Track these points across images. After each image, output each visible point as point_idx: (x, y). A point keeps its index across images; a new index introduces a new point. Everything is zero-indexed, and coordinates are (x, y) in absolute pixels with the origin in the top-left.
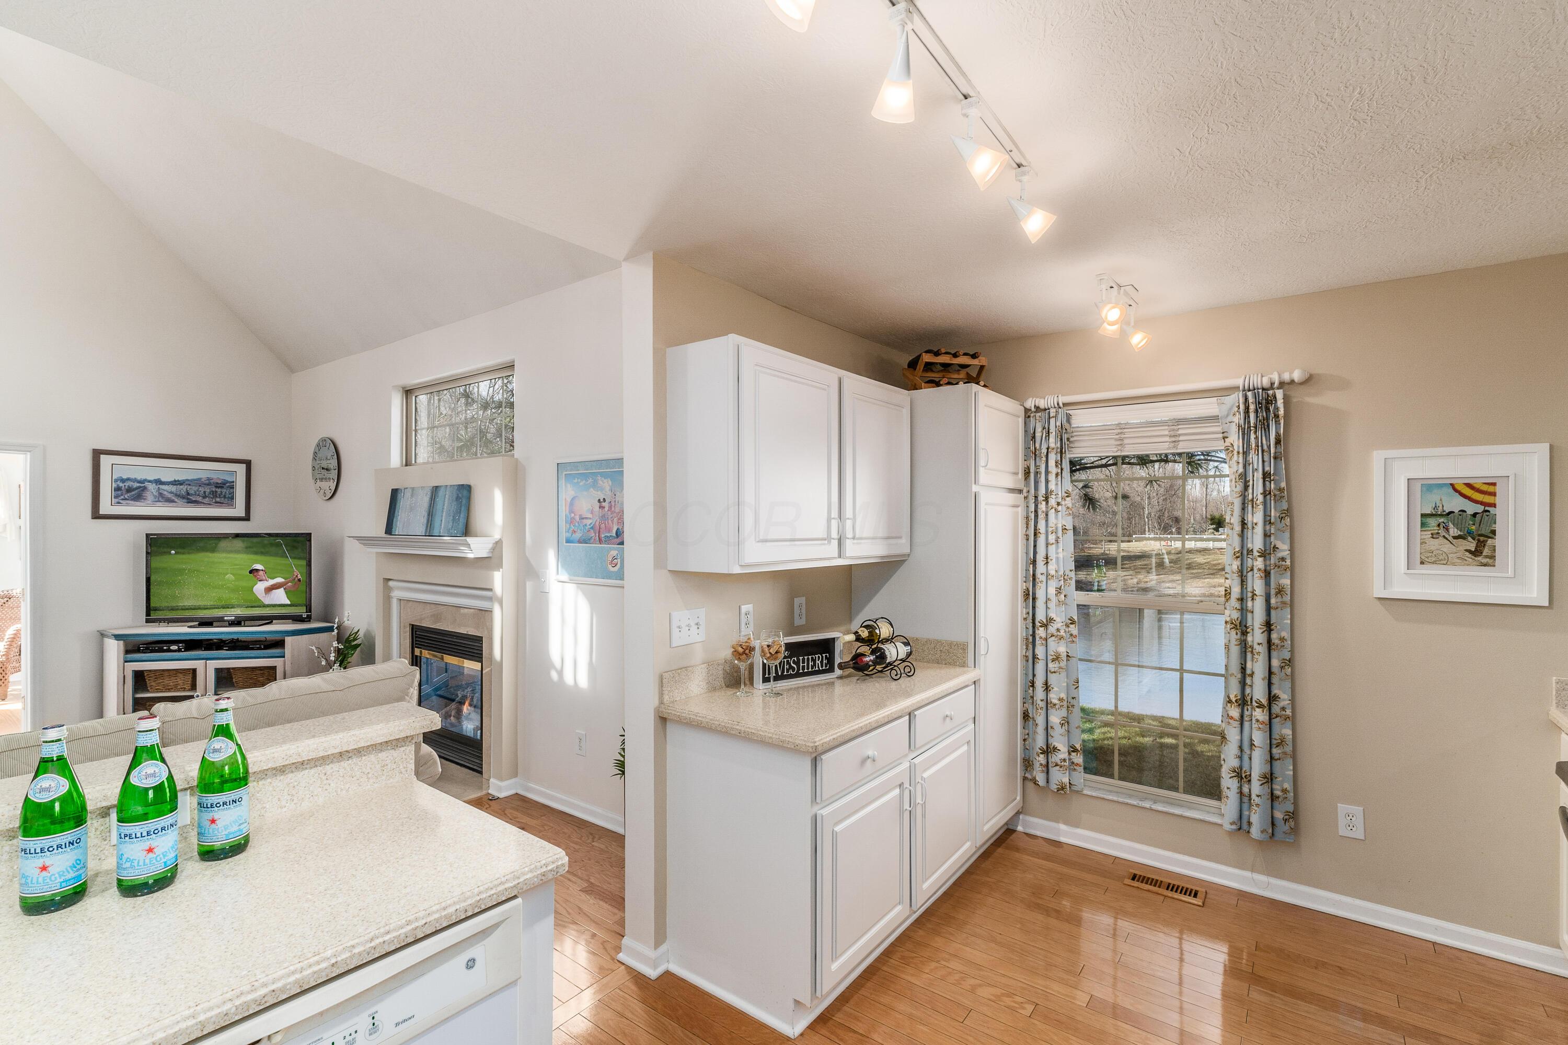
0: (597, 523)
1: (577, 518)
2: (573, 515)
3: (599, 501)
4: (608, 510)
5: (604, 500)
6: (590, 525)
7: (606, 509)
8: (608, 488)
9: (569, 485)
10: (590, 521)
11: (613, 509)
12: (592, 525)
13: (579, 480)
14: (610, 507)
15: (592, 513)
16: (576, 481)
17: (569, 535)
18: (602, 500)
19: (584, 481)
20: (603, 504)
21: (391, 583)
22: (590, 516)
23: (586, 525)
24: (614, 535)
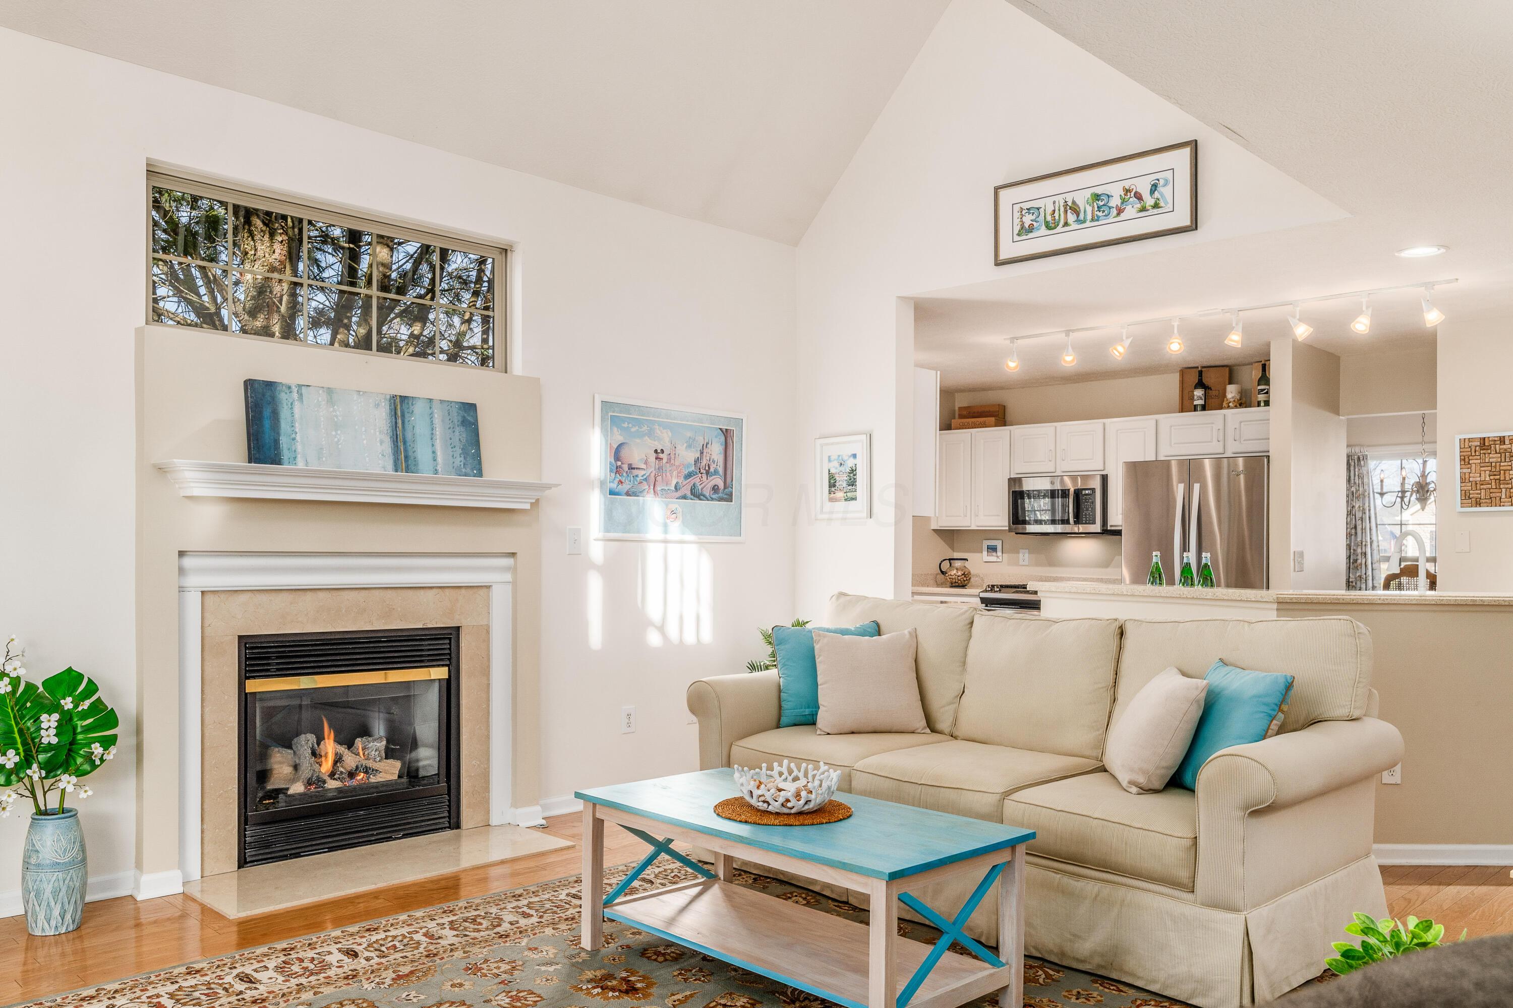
0: (653, 475)
1: (625, 467)
2: (619, 463)
3: (656, 451)
4: (667, 463)
5: (662, 451)
6: (642, 476)
7: (665, 461)
8: (667, 440)
9: (615, 429)
10: (643, 472)
11: (672, 461)
12: (645, 477)
13: (630, 425)
14: (669, 460)
15: (646, 463)
16: (626, 425)
17: (614, 486)
18: (659, 451)
19: (637, 428)
20: (661, 455)
21: (187, 562)
22: (644, 466)
23: (637, 476)
24: (673, 489)
